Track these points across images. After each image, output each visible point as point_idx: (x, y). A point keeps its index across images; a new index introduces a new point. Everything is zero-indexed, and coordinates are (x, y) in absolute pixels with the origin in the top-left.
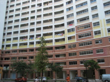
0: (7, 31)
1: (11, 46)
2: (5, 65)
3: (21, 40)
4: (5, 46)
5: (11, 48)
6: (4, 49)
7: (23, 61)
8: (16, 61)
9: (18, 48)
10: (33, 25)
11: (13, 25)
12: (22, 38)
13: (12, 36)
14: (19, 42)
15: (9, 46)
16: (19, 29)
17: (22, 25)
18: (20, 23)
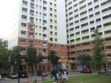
0: (70, 27)
1: (75, 40)
2: (72, 59)
3: (83, 34)
4: (70, 42)
5: (75, 43)
6: (69, 44)
7: (86, 54)
8: (80, 54)
9: (81, 41)
10: (92, 17)
11: (73, 21)
12: (83, 32)
13: (74, 32)
14: (81, 36)
15: (72, 41)
16: (80, 24)
17: (82, 20)
18: (79, 18)
